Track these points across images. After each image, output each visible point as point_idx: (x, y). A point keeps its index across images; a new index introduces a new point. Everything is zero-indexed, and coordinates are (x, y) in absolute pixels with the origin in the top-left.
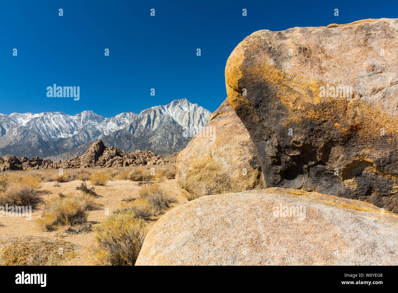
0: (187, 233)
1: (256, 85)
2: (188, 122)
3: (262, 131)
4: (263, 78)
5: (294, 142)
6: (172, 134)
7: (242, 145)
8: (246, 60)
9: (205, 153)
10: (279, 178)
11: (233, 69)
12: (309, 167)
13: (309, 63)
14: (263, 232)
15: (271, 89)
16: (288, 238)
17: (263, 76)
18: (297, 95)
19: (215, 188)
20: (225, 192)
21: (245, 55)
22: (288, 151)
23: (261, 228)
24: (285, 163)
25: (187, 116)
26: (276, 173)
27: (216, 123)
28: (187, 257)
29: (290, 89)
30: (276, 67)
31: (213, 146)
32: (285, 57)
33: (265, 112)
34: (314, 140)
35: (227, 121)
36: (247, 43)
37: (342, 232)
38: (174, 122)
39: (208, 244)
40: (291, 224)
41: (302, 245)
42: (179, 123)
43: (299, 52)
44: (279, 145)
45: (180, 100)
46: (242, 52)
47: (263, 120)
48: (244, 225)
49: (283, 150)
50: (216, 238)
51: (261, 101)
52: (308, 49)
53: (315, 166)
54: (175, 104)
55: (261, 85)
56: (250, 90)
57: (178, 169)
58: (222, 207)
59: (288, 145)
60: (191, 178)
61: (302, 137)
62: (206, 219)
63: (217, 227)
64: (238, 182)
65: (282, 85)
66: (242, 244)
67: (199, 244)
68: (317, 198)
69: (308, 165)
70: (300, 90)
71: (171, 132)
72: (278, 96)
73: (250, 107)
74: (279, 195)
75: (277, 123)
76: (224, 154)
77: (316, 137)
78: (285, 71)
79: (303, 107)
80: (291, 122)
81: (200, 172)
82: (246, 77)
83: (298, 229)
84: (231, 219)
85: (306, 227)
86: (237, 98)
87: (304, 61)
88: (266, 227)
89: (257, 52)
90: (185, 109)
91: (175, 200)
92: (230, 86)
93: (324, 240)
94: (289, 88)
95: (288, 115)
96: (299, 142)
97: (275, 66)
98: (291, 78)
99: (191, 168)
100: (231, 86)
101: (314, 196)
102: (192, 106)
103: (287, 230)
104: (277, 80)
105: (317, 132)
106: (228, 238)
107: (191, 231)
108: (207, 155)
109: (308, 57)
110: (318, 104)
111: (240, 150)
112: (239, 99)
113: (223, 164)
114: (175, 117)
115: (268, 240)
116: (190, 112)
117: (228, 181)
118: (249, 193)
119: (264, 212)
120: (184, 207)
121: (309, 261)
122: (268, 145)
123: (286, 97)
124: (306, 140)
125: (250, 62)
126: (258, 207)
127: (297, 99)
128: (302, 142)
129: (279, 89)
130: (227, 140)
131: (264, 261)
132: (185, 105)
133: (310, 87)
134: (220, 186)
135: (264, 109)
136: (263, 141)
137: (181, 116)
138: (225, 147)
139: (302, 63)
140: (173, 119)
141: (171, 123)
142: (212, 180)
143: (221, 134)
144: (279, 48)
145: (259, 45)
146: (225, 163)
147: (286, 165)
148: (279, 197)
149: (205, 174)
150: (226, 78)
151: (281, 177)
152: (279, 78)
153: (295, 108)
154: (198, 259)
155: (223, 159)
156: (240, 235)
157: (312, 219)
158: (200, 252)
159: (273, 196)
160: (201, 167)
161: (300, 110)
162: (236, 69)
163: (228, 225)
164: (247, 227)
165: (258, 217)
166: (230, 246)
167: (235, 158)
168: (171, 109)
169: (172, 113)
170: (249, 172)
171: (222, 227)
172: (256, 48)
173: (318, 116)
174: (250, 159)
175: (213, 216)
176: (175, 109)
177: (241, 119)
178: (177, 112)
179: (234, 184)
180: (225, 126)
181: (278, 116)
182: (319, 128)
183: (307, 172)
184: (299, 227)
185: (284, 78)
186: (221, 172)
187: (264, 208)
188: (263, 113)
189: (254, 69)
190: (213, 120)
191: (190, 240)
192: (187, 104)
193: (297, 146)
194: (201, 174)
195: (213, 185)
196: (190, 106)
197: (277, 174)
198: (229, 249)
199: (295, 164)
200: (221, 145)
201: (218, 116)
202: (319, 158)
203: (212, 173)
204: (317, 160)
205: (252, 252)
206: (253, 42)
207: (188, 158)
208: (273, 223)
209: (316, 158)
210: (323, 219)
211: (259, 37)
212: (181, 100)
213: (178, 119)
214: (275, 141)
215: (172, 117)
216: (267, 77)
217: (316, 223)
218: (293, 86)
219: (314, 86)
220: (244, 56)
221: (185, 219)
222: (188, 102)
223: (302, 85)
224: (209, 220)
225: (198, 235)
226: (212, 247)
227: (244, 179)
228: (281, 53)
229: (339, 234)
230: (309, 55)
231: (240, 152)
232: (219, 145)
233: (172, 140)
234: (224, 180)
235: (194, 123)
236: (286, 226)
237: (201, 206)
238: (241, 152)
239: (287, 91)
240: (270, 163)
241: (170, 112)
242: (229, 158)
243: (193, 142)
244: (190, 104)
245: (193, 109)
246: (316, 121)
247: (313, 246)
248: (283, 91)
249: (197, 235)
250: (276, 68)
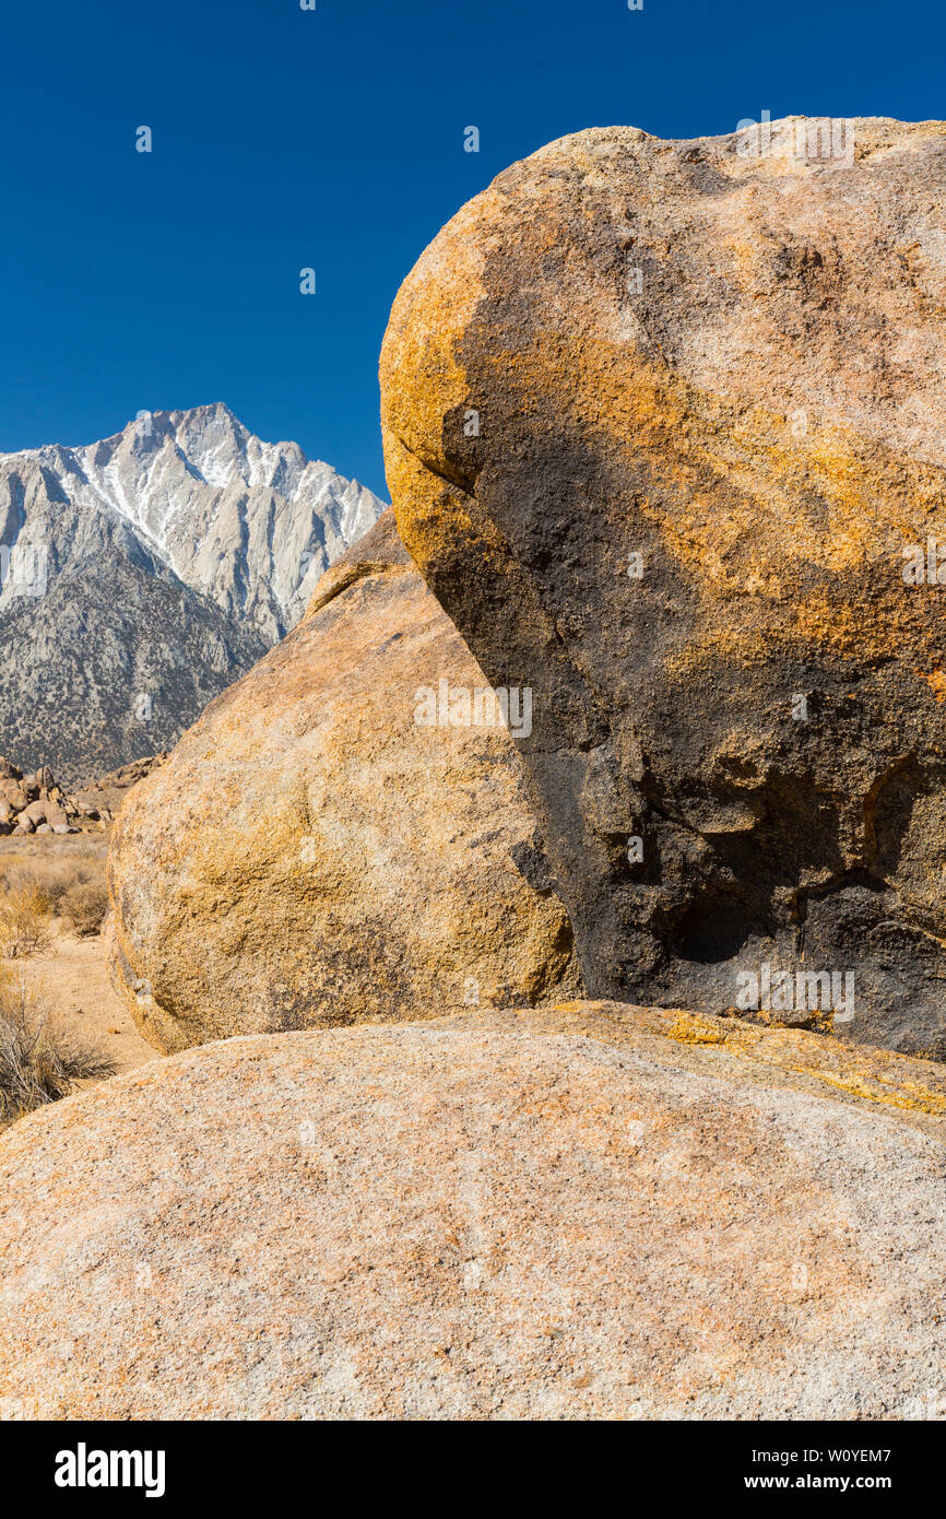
0: (110, 1216)
1: (538, 448)
2: (231, 560)
3: (564, 696)
4: (574, 410)
5: (724, 761)
6: (128, 636)
7: (482, 758)
8: (493, 308)
9: (270, 798)
10: (646, 950)
11: (421, 351)
12: (802, 897)
13: (828, 338)
14: (482, 1214)
15: (614, 476)
16: (594, 1244)
17: (578, 401)
18: (746, 517)
19: (323, 995)
20: (376, 1018)
21: (486, 278)
22: (693, 807)
23: (472, 1199)
24: (679, 870)
25: (224, 522)
26: (631, 924)
27: (348, 625)
28: (106, 1321)
29: (710, 482)
30: (645, 354)
31: (320, 756)
32: (702, 299)
33: (583, 593)
34: (826, 759)
35: (409, 618)
36: (507, 210)
37: (853, 1223)
38: (143, 560)
39: (210, 1264)
40: (623, 1182)
41: (653, 1277)
42: (174, 565)
43: (778, 274)
44: (648, 776)
45: (187, 414)
46: (474, 262)
47: (573, 635)
48: (397, 1182)
49: (671, 804)
50: (253, 1238)
51: (561, 537)
52: (830, 260)
53: (831, 892)
54: (149, 445)
55: (564, 449)
56: (508, 474)
57: (117, 883)
58: (299, 1095)
59: (695, 775)
60: (188, 936)
61: (763, 736)
62: (215, 1151)
63: (261, 1188)
64: (450, 966)
65: (672, 457)
66: (371, 1268)
67: (165, 1264)
68: (794, 1059)
69: (795, 883)
70: (763, 488)
71: (120, 626)
72: (648, 513)
73: (507, 561)
74: (598, 1041)
75: (641, 660)
76: (380, 809)
77: (838, 742)
78: (696, 380)
79: (774, 580)
80: (714, 659)
81: (241, 905)
82: (486, 402)
83: (653, 1204)
84: (336, 1150)
85: (692, 1194)
86: (439, 511)
87: (801, 329)
88: (500, 1194)
89: (555, 266)
90: (219, 474)
91: (102, 1061)
92: (402, 442)
93: (760, 1255)
94: (705, 472)
95: (696, 619)
96: (748, 763)
97: (642, 348)
98: (723, 419)
99: (187, 882)
100: (408, 443)
101: (778, 1050)
102: (265, 458)
103: (597, 1208)
104: (648, 427)
105: (841, 713)
106: (305, 1241)
107: (131, 1207)
108: (280, 807)
109: (823, 307)
110: (848, 571)
111: (470, 786)
112: (447, 517)
113: (370, 864)
114: (148, 522)
115: (499, 1252)
116: (246, 497)
117: (392, 958)
118: (456, 1026)
119: (504, 1123)
120: (110, 1092)
121: (668, 1345)
122: (595, 774)
123: (688, 522)
124: (784, 752)
125: (510, 320)
126: (479, 1097)
127: (746, 536)
128: (764, 766)
129: (655, 475)
130: (398, 725)
131: (464, 1346)
132: (218, 449)
133: (818, 477)
134: (352, 987)
135: (578, 577)
136: (572, 752)
137: (188, 517)
138: (387, 767)
139: (788, 341)
140: (133, 541)
141: (119, 562)
142: (304, 950)
143: (367, 691)
144: (675, 250)
145: (565, 226)
146: (378, 859)
147: (683, 879)
148: (597, 1052)
149: (268, 916)
150: (386, 396)
151: (656, 947)
152: (660, 418)
153: (735, 581)
154: (155, 1333)
155: (370, 835)
156: (368, 1225)
157: (728, 1157)
158: (166, 1303)
159: (564, 1044)
160: (245, 878)
161: (758, 593)
162: (437, 352)
163: (317, 1179)
164: (407, 1192)
165: (471, 1147)
166: (310, 1277)
167: (439, 833)
168: (123, 472)
169: (132, 501)
170: (513, 910)
171: (287, 1191)
172: (552, 243)
173: (847, 633)
174: (522, 836)
175: (249, 1137)
176: (151, 471)
177: (460, 625)
178: (164, 492)
179: (426, 979)
180: (395, 644)
181: (646, 622)
182: (853, 696)
183: (793, 921)
184: (659, 1195)
185: (686, 417)
186: (357, 908)
187: (510, 1103)
188: (570, 599)
189: (528, 359)
190: (330, 606)
191: (125, 1247)
192: (228, 442)
193: (738, 782)
194: (245, 918)
195: (309, 979)
196: (249, 457)
197: (638, 928)
198: (304, 1289)
199: (731, 878)
200: (364, 754)
201: (363, 581)
202: (851, 851)
203: (307, 914)
204: (843, 861)
205: (415, 1304)
206: (536, 206)
207: (174, 822)
208: (538, 1177)
209: (837, 851)
210: (780, 1158)
211: (573, 175)
212: (193, 415)
213: (168, 544)
214: (628, 750)
215: (127, 527)
216: (598, 406)
217: (743, 1176)
218: (731, 466)
219: (835, 472)
220: (481, 286)
221: (111, 1150)
222: (237, 433)
223: (776, 461)
224: (230, 1153)
225: (164, 1224)
226: (225, 1281)
227: (481, 951)
228: (683, 280)
229: (839, 1231)
230: (831, 294)
231: (467, 800)
232: (354, 754)
233: (128, 674)
234: (374, 954)
235: (272, 566)
236: (599, 1188)
237: (198, 1087)
238: (474, 796)
239: (694, 490)
240: (605, 870)
241: (119, 493)
242: (404, 829)
243: (208, 729)
244: (251, 441)
245: (269, 477)
246: (838, 658)
247: (705, 1279)
248: (675, 486)
249: (158, 1224)
250: (644, 363)
